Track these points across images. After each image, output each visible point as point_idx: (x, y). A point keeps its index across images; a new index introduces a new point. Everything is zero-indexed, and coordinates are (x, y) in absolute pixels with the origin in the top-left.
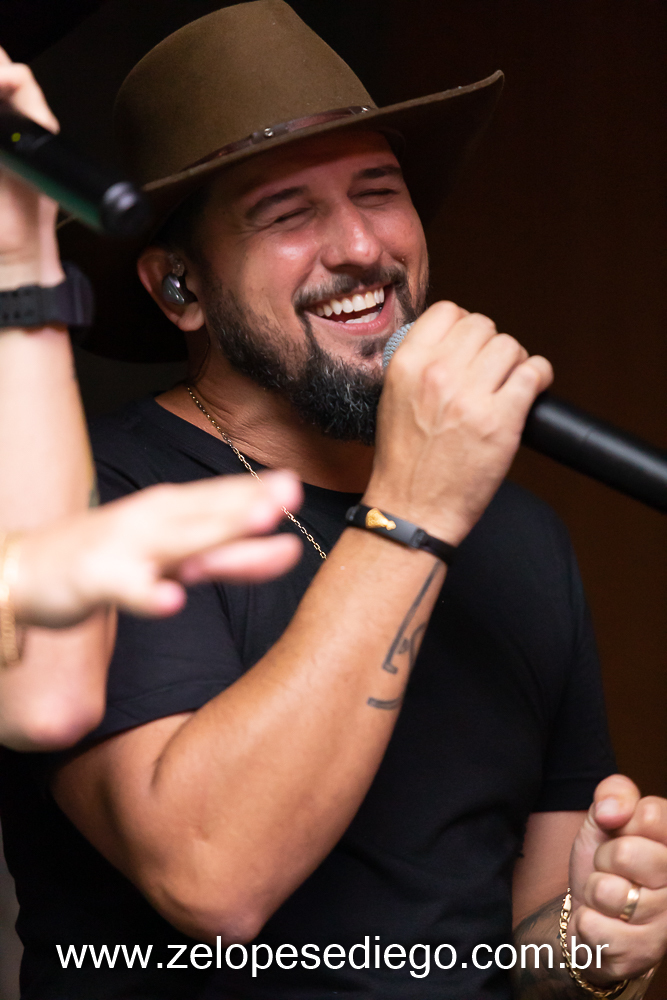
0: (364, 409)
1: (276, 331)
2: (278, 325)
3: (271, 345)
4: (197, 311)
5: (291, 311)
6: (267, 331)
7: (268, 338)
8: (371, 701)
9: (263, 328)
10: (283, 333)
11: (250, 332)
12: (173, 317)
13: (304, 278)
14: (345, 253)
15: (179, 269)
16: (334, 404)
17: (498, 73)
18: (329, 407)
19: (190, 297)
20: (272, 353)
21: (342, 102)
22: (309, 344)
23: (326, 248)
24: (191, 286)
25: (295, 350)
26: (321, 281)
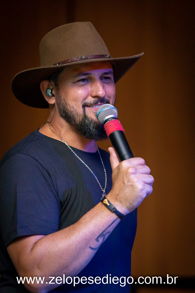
0: (95, 131)
1: (75, 110)
2: (76, 109)
3: (73, 114)
4: (54, 99)
5: (81, 106)
6: (73, 110)
7: (73, 112)
8: (90, 247)
9: (72, 109)
10: (77, 111)
11: (68, 109)
12: (47, 99)
13: (85, 98)
14: (97, 93)
15: (51, 87)
16: (88, 130)
17: (143, 53)
18: (86, 131)
19: (53, 95)
20: (73, 116)
21: (103, 53)
22: (84, 114)
23: (92, 91)
24: (53, 92)
25: (79, 116)
26: (90, 100)
